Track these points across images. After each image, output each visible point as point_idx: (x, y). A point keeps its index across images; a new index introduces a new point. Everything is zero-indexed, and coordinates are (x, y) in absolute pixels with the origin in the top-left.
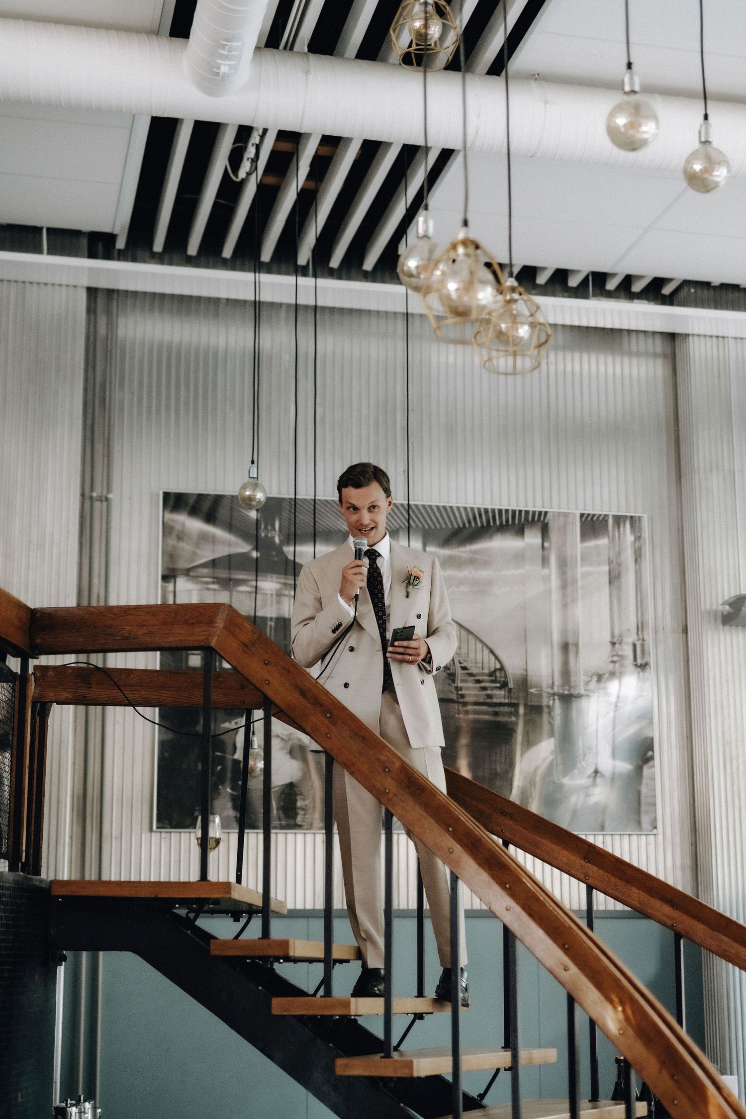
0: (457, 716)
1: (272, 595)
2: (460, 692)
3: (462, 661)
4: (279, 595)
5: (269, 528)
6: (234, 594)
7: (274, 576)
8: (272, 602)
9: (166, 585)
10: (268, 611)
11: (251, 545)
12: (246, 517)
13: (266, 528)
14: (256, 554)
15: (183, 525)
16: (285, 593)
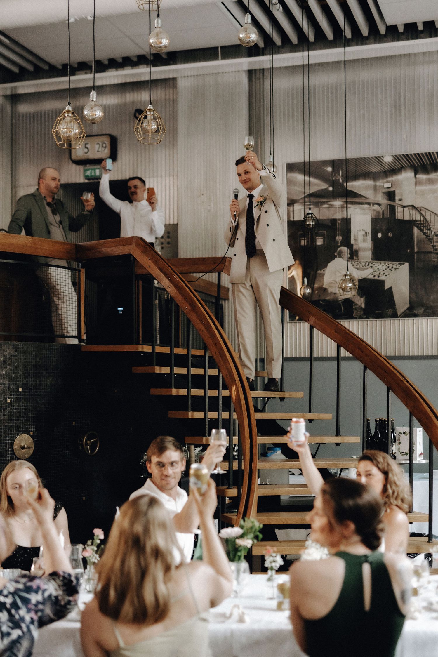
0: (433, 260)
1: (339, 208)
2: (435, 248)
3: (436, 232)
4: (342, 207)
5: (337, 175)
6: (321, 209)
7: (340, 198)
8: (339, 211)
9: (289, 208)
10: (338, 216)
11: (329, 184)
12: (326, 171)
13: (335, 175)
14: (331, 189)
15: (296, 178)
16: (346, 206)
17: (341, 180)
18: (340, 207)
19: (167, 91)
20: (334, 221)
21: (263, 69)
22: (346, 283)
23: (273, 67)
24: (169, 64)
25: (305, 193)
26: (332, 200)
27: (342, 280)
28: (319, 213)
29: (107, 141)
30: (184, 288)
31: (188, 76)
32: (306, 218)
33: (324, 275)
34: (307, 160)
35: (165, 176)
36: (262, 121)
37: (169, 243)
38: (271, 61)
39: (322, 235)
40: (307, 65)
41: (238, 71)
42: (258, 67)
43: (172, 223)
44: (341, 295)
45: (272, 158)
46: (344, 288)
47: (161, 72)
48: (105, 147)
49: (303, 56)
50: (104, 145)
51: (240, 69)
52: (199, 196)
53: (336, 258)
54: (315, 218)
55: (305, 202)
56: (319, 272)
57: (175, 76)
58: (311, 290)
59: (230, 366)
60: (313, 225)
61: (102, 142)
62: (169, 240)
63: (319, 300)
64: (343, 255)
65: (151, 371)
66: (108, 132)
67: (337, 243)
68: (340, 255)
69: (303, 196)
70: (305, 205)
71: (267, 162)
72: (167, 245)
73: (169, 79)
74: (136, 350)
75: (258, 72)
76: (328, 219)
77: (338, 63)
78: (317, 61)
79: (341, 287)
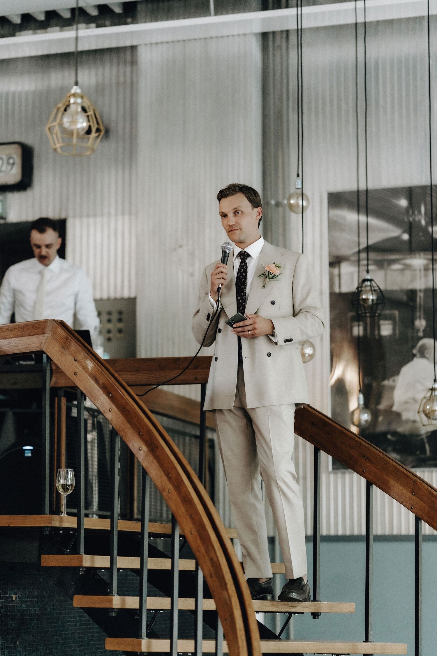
1: (420, 270)
5: (416, 213)
6: (388, 272)
7: (421, 253)
8: (421, 276)
9: (332, 270)
10: (419, 284)
11: (402, 228)
12: (397, 207)
13: (413, 213)
14: (406, 237)
15: (344, 218)
16: (431, 266)
17: (423, 222)
18: (422, 268)
19: (122, 68)
20: (412, 293)
21: (287, 32)
22: (433, 403)
23: (303, 27)
24: (126, 23)
25: (359, 245)
26: (409, 257)
27: (425, 398)
28: (386, 280)
29: (16, 154)
30: (136, 414)
31: (157, 43)
32: (361, 287)
33: (393, 388)
34: (363, 187)
35: (116, 215)
36: (285, 120)
37: (120, 331)
38: (299, 17)
39: (390, 318)
40: (362, 23)
41: (245, 35)
42: (277, 28)
43: (126, 295)
44: (424, 425)
45: (300, 182)
46: (429, 413)
47: (110, 36)
48: (13, 164)
49: (356, 9)
50: (11, 161)
51: (247, 31)
52: (175, 249)
53: (416, 360)
54: (377, 288)
55: (359, 260)
56: (386, 383)
57: (135, 43)
58: (370, 415)
59: (217, 557)
60: (373, 300)
61: (7, 155)
62: (120, 325)
63: (385, 434)
64: (427, 353)
65: (75, 564)
66: (17, 139)
67: (417, 333)
68: (422, 353)
69: (356, 250)
70: (359, 265)
71: (292, 190)
72: (118, 335)
73: (125, 48)
74: (50, 525)
75: (278, 37)
76: (402, 291)
77: (417, 20)
78: (381, 18)
79: (424, 412)
